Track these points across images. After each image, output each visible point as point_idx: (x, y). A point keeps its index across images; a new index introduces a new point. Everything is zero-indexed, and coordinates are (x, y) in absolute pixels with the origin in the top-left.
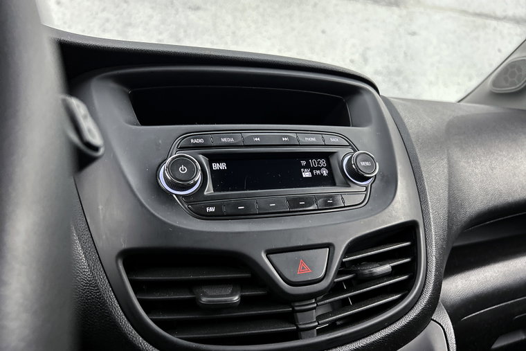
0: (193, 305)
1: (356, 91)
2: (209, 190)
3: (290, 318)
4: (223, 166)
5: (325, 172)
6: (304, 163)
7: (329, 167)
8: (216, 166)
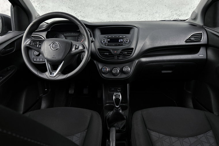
0: (104, 54)
1: (132, 28)
2: (107, 43)
3: (114, 57)
4: (109, 40)
7: (123, 40)
8: (108, 40)
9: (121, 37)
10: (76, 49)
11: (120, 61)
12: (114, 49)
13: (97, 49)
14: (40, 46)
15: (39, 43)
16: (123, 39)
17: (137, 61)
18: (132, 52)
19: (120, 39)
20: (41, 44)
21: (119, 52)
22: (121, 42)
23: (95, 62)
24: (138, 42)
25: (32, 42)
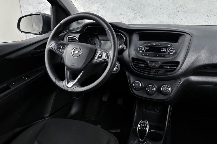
0: (138, 65)
1: (182, 35)
2: (145, 51)
3: (150, 70)
4: (148, 48)
5: (165, 51)
6: (162, 49)
7: (166, 50)
8: (147, 48)
9: (164, 46)
10: (99, 57)
11: (158, 77)
12: (152, 60)
13: (131, 58)
14: (63, 50)
15: (63, 47)
16: (167, 48)
17: (183, 80)
18: (177, 66)
19: (163, 48)
20: (64, 48)
21: (158, 65)
22: (163, 52)
23: (127, 73)
24: (189, 54)
25: (56, 45)
